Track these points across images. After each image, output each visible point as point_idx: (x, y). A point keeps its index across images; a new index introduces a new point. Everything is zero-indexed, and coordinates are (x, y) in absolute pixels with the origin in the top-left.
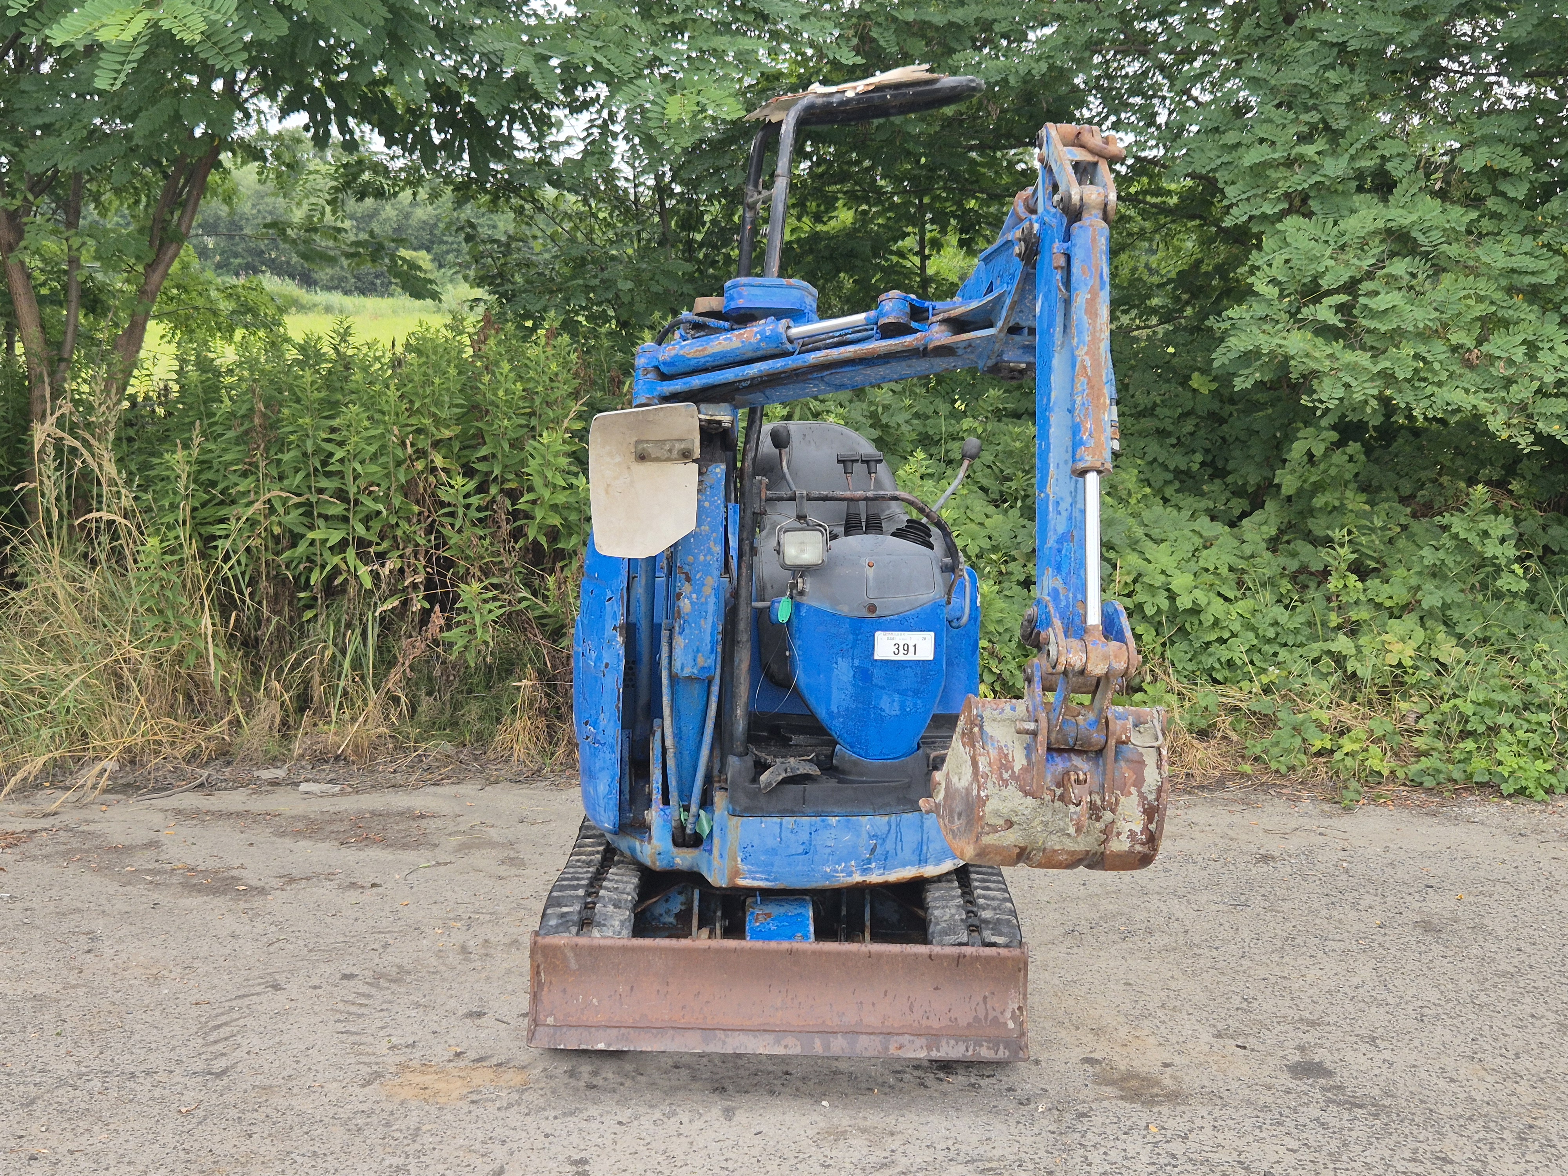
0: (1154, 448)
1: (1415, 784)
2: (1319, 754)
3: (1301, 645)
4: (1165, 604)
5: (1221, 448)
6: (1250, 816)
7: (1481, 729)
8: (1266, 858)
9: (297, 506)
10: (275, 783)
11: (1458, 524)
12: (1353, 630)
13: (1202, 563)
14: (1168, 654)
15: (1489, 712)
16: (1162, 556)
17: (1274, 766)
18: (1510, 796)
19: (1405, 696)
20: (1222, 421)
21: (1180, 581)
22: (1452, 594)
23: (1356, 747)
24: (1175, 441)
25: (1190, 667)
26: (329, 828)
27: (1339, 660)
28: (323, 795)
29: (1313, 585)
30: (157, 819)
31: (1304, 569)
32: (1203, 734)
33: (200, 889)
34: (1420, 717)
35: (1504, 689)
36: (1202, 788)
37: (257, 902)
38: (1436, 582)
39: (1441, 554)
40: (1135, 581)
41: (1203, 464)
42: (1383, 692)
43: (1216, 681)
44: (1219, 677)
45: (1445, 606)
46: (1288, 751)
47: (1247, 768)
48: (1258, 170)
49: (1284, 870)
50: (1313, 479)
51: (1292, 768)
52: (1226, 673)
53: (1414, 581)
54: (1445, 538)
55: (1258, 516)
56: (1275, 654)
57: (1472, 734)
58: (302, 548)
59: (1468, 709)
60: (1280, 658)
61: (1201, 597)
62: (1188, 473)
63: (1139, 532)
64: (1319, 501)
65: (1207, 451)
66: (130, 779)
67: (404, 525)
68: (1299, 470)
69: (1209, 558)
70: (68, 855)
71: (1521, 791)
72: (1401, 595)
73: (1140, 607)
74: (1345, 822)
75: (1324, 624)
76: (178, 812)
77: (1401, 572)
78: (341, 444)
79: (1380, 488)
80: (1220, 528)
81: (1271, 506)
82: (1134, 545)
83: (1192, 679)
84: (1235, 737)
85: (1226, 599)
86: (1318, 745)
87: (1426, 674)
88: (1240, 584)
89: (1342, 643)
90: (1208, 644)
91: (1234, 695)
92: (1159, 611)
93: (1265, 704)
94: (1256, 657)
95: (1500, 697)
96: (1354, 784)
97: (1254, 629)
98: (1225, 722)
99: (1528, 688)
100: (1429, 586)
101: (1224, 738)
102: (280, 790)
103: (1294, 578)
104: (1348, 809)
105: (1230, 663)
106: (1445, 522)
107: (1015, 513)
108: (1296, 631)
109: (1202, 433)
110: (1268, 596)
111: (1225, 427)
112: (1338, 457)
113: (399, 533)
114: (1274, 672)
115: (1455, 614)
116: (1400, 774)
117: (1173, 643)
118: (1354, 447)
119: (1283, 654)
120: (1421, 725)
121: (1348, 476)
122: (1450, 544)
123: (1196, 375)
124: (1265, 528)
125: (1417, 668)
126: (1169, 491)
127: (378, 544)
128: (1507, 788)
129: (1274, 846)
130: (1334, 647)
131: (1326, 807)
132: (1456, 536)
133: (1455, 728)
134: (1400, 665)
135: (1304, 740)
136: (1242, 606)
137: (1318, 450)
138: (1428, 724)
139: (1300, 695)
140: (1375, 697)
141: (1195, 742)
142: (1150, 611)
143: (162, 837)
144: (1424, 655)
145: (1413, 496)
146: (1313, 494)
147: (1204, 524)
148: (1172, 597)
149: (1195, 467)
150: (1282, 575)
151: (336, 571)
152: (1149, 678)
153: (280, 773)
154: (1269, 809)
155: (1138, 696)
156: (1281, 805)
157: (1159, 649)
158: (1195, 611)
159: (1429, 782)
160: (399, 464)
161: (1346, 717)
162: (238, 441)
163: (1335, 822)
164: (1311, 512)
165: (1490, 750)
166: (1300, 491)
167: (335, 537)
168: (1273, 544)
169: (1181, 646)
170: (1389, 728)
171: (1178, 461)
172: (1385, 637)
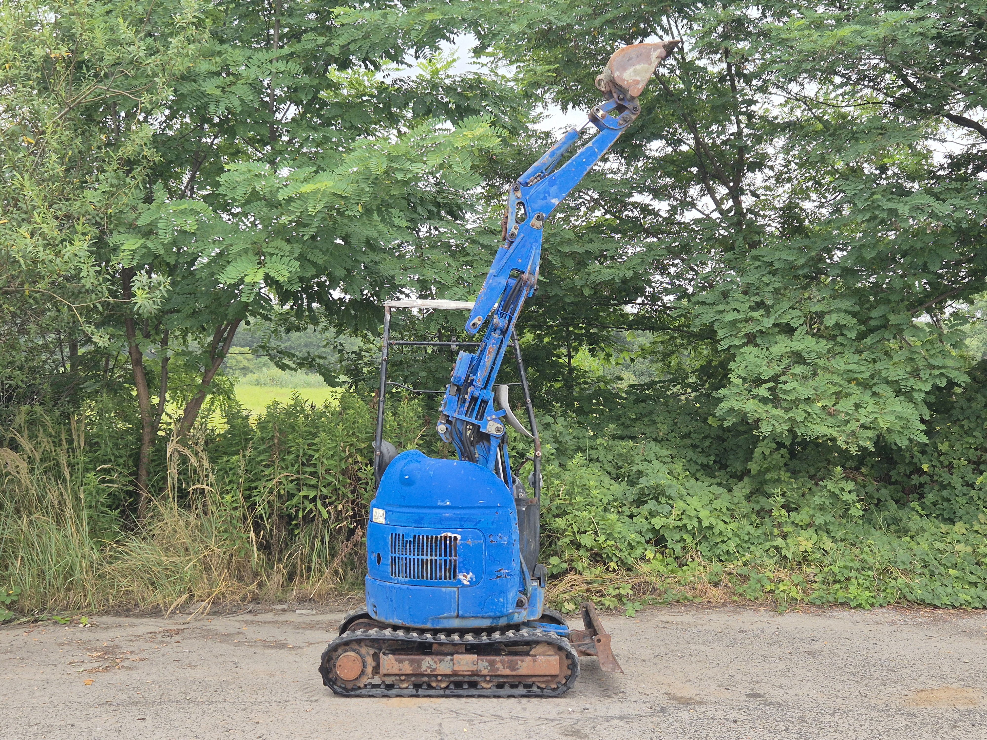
0: (690, 454)
1: (812, 603)
2: (769, 592)
3: (761, 544)
4: (696, 525)
5: (724, 453)
6: (737, 617)
7: (843, 579)
8: (742, 632)
9: (292, 481)
10: (284, 610)
11: (830, 485)
12: (785, 536)
13: (714, 506)
14: (699, 549)
15: (846, 571)
16: (694, 502)
17: (748, 597)
18: (854, 608)
19: (808, 565)
20: (724, 440)
21: (704, 514)
22: (829, 518)
23: (785, 588)
24: (700, 450)
25: (709, 554)
26: (318, 626)
27: (778, 549)
28: (308, 615)
29: (767, 517)
30: (237, 624)
31: (762, 509)
32: (716, 584)
33: (272, 647)
34: (816, 575)
35: (852, 560)
36: (716, 607)
37: (299, 651)
38: (822, 512)
39: (823, 499)
40: (682, 514)
41: (715, 462)
42: (799, 564)
43: (721, 561)
44: (723, 559)
45: (826, 524)
46: (754, 590)
47: (736, 598)
48: (733, 323)
49: (750, 635)
50: (765, 466)
51: (757, 598)
52: (726, 557)
53: (811, 512)
54: (825, 492)
55: (741, 485)
56: (749, 548)
57: (839, 582)
58: (295, 500)
59: (836, 570)
60: (751, 550)
61: (713, 521)
62: (707, 466)
63: (684, 492)
64: (768, 476)
65: (717, 455)
66: (215, 610)
67: (343, 489)
68: (759, 462)
69: (717, 504)
70: (203, 636)
71: (860, 606)
72: (807, 520)
73: (685, 525)
74: (780, 619)
75: (771, 534)
76: (245, 622)
77: (807, 509)
78: (316, 451)
79: (800, 472)
80: (721, 490)
81: (746, 479)
82: (681, 497)
83: (710, 559)
84: (730, 585)
85: (726, 522)
86: (769, 588)
87: (818, 555)
88: (732, 516)
89: (779, 542)
90: (717, 543)
91: (730, 567)
92: (694, 528)
93: (744, 571)
94: (740, 550)
95: (851, 564)
96: (784, 604)
97: (738, 536)
98: (726, 579)
99: (863, 561)
100: (818, 514)
101: (726, 586)
102: (288, 613)
103: (758, 513)
104: (781, 614)
105: (728, 552)
106: (824, 484)
107: (624, 484)
108: (758, 537)
109: (714, 446)
110: (745, 522)
111: (725, 443)
112: (777, 456)
113: (340, 492)
114: (748, 556)
115: (831, 528)
116: (806, 600)
117: (701, 543)
118: (783, 451)
119: (752, 548)
120: (816, 579)
121: (782, 464)
122: (827, 494)
123: (710, 418)
124: (744, 490)
125: (813, 552)
126: (698, 475)
127: (330, 497)
128: (853, 604)
129: (747, 627)
130: (775, 544)
131: (771, 613)
132: (829, 491)
133: (831, 580)
134: (806, 551)
135: (762, 586)
136: (733, 525)
137: (767, 452)
138: (819, 578)
139: (760, 566)
140: (795, 566)
141: (712, 588)
142: (689, 527)
143: (243, 630)
144: (817, 547)
145: (815, 475)
146: (765, 473)
147: (715, 489)
148: (700, 521)
149: (711, 463)
150: (752, 513)
151: (311, 511)
152: (690, 559)
153: (285, 607)
154: (745, 614)
155: (685, 568)
156: (751, 613)
157: (694, 546)
158: (711, 527)
159: (818, 602)
160: (341, 460)
161: (782, 576)
162: (265, 451)
163: (775, 619)
164: (766, 482)
165: (847, 588)
166: (759, 472)
167: (312, 495)
168: (748, 498)
169: (705, 544)
170: (801, 579)
171: (703, 460)
172: (799, 539)
